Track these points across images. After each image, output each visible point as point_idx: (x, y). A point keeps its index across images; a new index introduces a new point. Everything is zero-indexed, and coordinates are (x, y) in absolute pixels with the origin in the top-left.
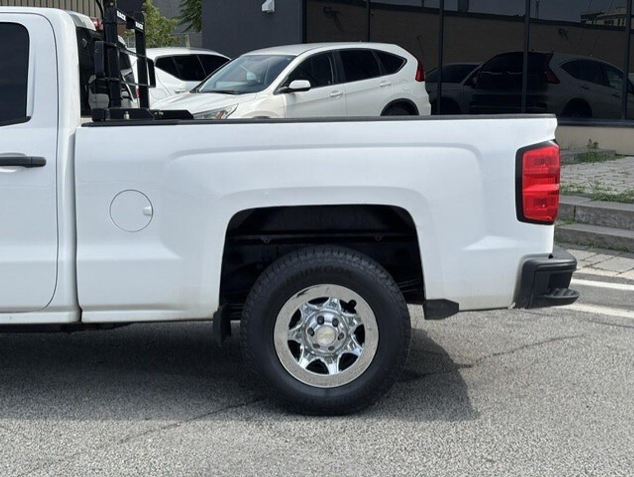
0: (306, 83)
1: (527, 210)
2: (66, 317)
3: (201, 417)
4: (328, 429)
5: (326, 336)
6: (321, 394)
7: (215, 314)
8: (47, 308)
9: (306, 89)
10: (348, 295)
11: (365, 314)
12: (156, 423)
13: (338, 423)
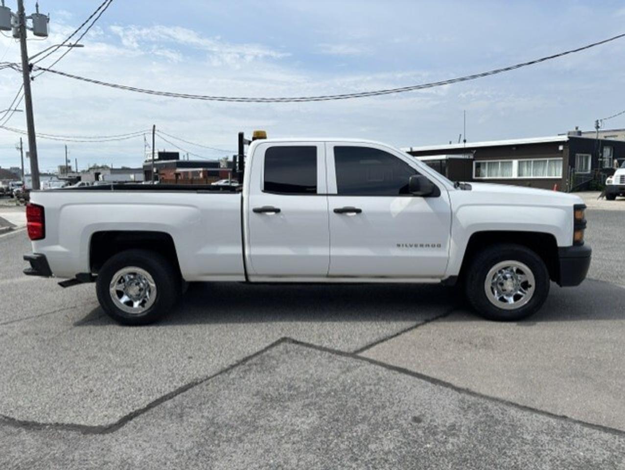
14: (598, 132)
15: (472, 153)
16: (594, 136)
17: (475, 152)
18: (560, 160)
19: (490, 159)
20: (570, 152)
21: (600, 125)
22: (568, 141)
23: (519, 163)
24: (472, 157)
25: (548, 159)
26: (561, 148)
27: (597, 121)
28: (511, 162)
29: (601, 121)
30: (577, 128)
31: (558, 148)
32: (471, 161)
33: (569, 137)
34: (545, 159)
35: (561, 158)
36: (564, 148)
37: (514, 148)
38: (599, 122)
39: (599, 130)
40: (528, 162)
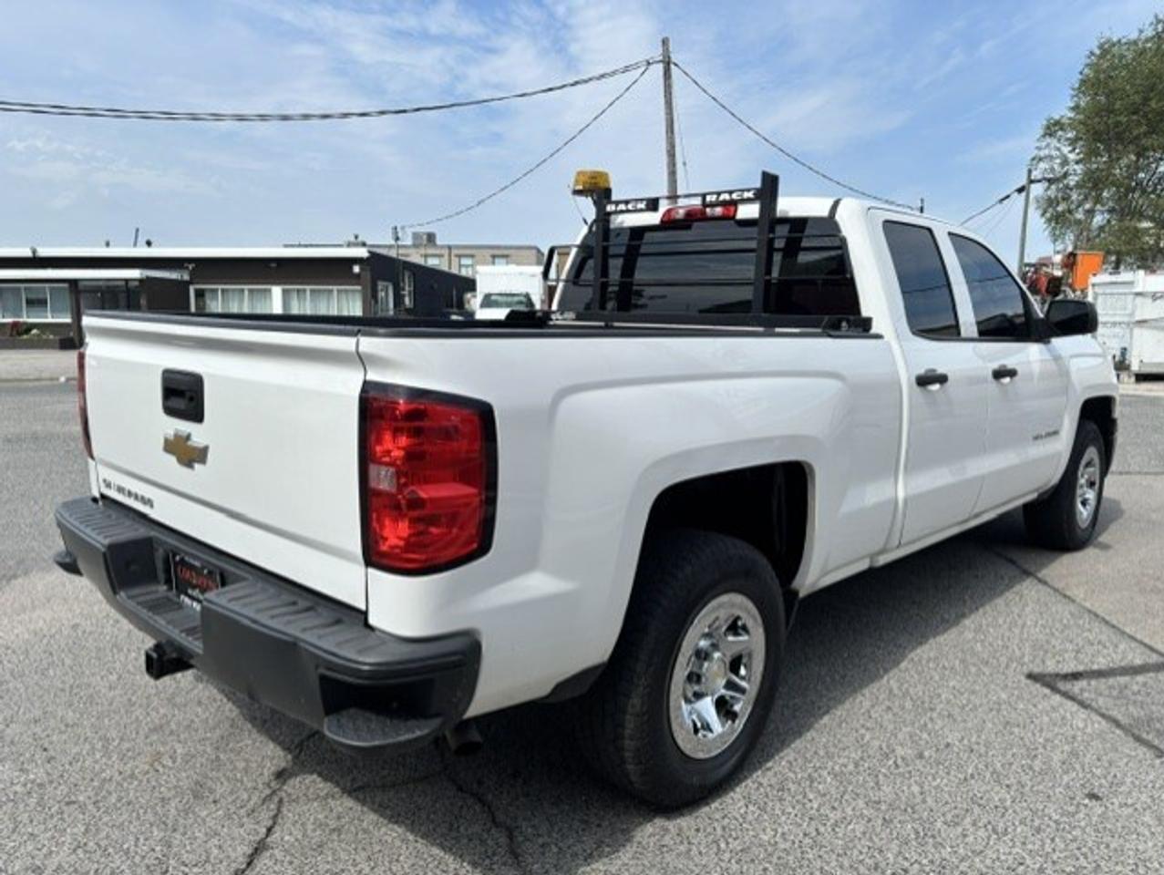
14: (398, 246)
15: (187, 268)
16: (393, 253)
17: (191, 267)
18: (353, 291)
19: (225, 283)
20: (372, 277)
21: (400, 235)
22: (368, 259)
23: (285, 292)
24: (186, 277)
25: (335, 288)
26: (356, 269)
27: (396, 228)
28: (270, 291)
29: (403, 228)
30: (356, 237)
31: (351, 268)
32: (185, 284)
33: (370, 252)
34: (330, 287)
35: (359, 288)
36: (361, 269)
37: (273, 265)
38: (399, 230)
39: (400, 243)
40: (298, 291)
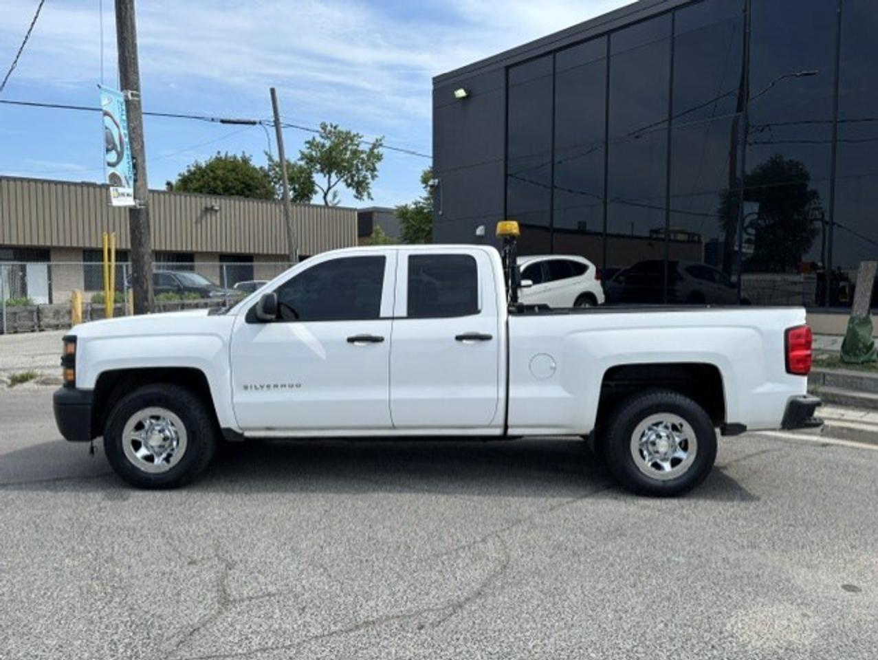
0: (530, 282)
1: (791, 367)
2: (498, 432)
3: (586, 496)
4: (669, 506)
5: (664, 445)
6: (661, 484)
7: (592, 432)
8: (489, 427)
9: (530, 286)
10: (677, 420)
11: (688, 432)
12: (565, 500)
13: (674, 502)
